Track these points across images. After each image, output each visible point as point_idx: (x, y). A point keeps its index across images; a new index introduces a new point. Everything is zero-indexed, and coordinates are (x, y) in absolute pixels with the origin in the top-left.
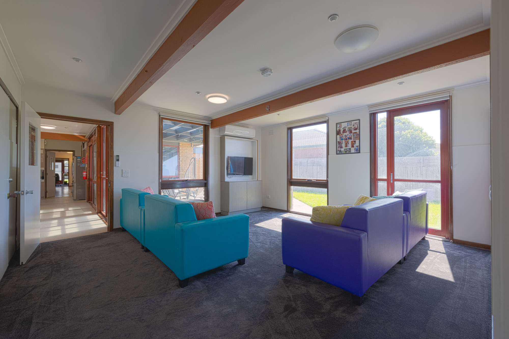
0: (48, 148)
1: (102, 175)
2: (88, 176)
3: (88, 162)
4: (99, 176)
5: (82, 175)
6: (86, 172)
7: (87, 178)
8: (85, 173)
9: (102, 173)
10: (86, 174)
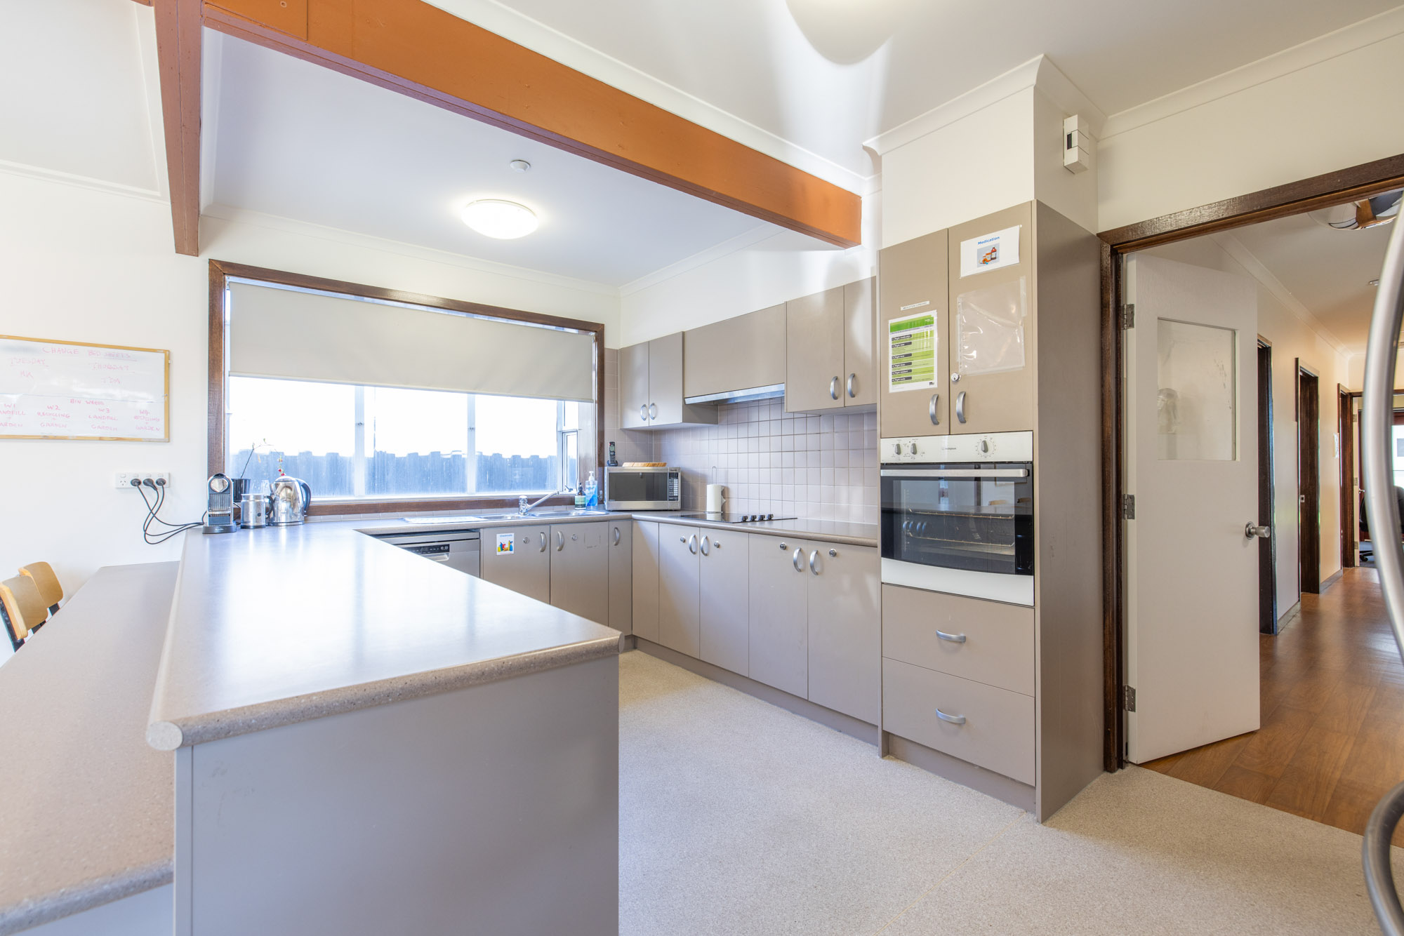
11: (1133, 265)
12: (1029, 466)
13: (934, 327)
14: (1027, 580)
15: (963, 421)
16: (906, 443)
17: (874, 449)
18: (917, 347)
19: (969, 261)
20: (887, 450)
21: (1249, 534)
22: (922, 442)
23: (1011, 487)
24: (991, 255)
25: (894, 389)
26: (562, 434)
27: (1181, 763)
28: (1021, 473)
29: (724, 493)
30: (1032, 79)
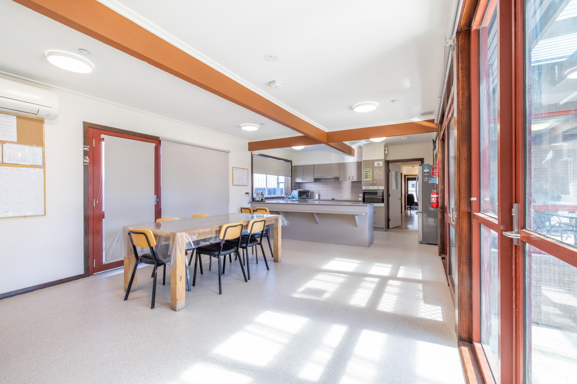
0: (389, 158)
1: (474, 206)
2: (440, 201)
3: (441, 173)
4: (464, 208)
5: (430, 198)
6: (437, 194)
7: (439, 205)
8: (435, 196)
9: (474, 199)
10: (437, 198)
11: (390, 164)
12: (383, 190)
13: (371, 172)
14: (383, 204)
15: (375, 184)
16: (367, 187)
17: (361, 188)
18: (368, 174)
19: (376, 164)
20: (364, 188)
21: (400, 199)
22: (369, 187)
23: (381, 193)
24: (379, 164)
25: (365, 180)
26: (278, 183)
27: (397, 228)
28: (382, 191)
29: (319, 195)
30: (384, 145)
